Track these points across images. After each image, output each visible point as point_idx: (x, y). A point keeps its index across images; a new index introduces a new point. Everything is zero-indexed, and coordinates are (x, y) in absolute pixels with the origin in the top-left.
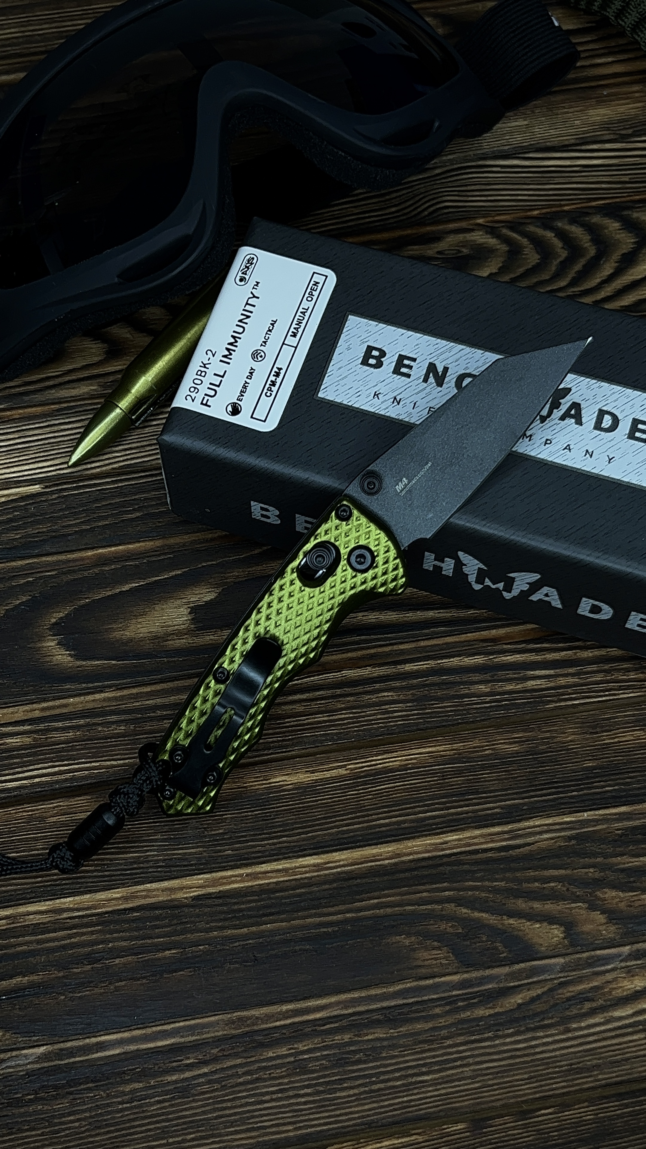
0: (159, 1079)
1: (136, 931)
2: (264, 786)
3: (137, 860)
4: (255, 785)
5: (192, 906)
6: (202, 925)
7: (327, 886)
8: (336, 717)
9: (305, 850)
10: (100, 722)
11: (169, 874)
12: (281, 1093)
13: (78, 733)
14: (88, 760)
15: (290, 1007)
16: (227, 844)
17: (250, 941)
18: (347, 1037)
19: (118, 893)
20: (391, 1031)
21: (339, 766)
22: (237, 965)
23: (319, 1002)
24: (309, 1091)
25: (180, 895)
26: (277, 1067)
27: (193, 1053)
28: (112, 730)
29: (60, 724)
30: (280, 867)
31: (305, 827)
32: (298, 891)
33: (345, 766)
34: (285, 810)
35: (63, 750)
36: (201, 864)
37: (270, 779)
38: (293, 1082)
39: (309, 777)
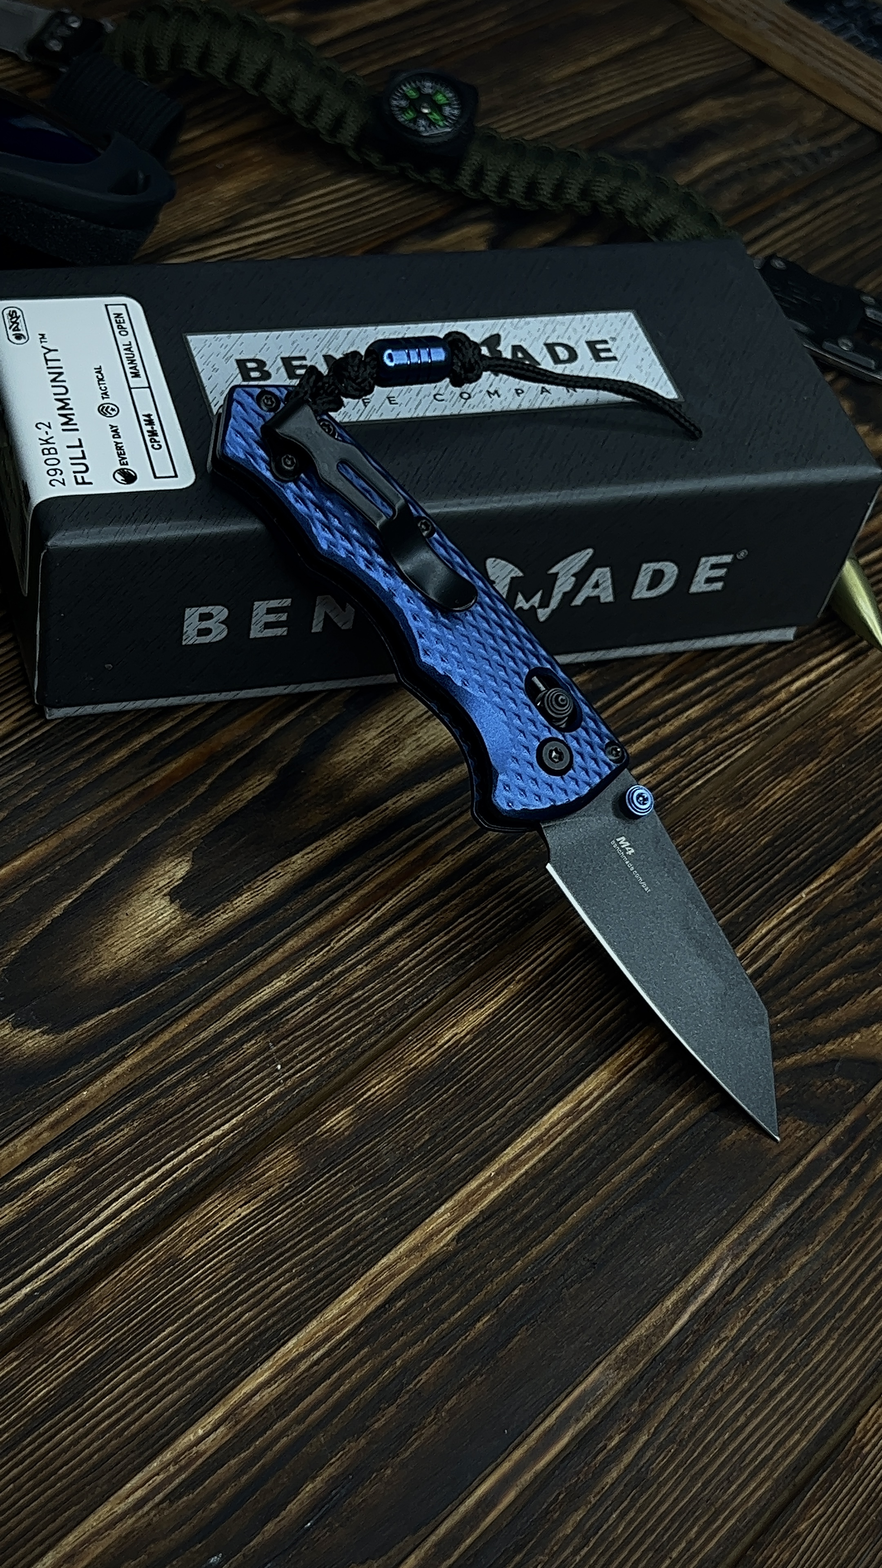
0: (596, 1490)
1: (418, 1323)
2: (436, 1055)
3: (347, 1236)
4: (425, 1059)
5: (465, 1248)
6: (495, 1264)
7: (605, 1127)
8: (457, 930)
9: (545, 1100)
10: (155, 1093)
11: (403, 1227)
12: (753, 1402)
13: (135, 1124)
14: (178, 1149)
15: (674, 1297)
16: (446, 1148)
17: (569, 1246)
18: (769, 1287)
19: (351, 1294)
20: (810, 1247)
21: (505, 983)
22: (577, 1286)
23: (702, 1270)
24: (781, 1378)
25: (434, 1248)
26: (722, 1376)
27: (611, 1427)
28: (183, 1094)
29: (100, 1126)
30: (529, 1141)
31: (525, 1074)
32: (576, 1153)
33: (513, 978)
34: (484, 1068)
35: (131, 1157)
36: (434, 1191)
37: (437, 1042)
38: (757, 1379)
39: (481, 1015)
